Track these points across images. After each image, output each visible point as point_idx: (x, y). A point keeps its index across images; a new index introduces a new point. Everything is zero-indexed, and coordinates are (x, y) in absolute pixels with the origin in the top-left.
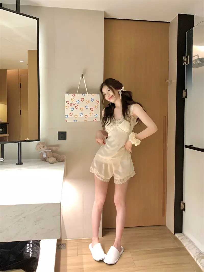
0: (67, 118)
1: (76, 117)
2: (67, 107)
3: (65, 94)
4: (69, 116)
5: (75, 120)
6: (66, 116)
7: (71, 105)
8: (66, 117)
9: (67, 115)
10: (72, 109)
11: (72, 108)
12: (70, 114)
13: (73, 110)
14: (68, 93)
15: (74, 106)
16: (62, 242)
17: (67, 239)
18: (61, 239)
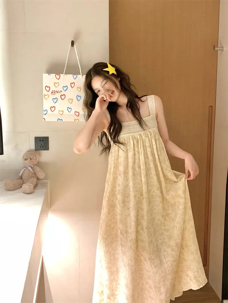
0: (46, 114)
1: (61, 113)
2: (46, 97)
3: (43, 74)
7: (53, 93)
9: (46, 110)
11: (55, 99)
12: (52, 108)
13: (56, 102)
14: (49, 72)
15: (58, 95)
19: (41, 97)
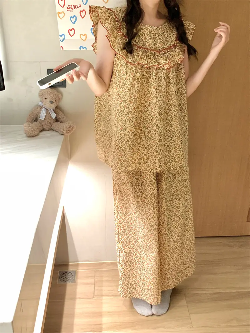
0: (63, 40)
1: (84, 38)
2: (60, 15)
4: (68, 36)
5: (81, 47)
6: (61, 36)
7: (70, 9)
8: (62, 38)
9: (63, 34)
10: (73, 20)
11: (73, 18)
12: (70, 31)
13: (75, 22)
15: (76, 12)
16: (70, 267)
17: (78, 261)
18: (68, 262)
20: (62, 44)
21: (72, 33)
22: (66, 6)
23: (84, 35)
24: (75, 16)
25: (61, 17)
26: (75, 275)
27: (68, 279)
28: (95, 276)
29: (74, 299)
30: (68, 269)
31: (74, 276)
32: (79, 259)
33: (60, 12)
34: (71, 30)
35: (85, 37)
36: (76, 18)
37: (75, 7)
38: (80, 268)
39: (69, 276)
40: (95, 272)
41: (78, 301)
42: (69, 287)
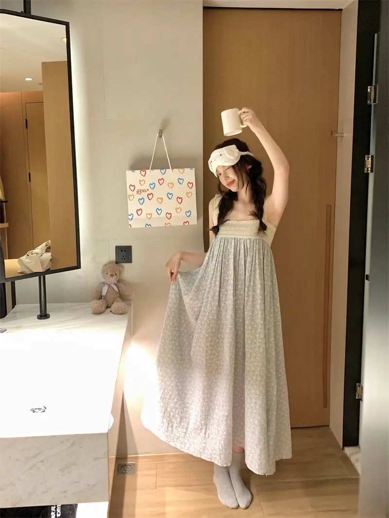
0: (131, 219)
2: (130, 197)
3: (126, 171)
4: (136, 216)
5: (147, 224)
6: (130, 216)
7: (139, 193)
9: (132, 214)
10: (141, 202)
11: (141, 200)
13: (142, 204)
14: (133, 168)
15: (144, 195)
16: (128, 460)
17: (137, 454)
18: (127, 455)
19: (125, 198)
20: (130, 222)
21: (139, 212)
22: (136, 190)
23: (149, 214)
24: (142, 198)
25: (131, 199)
26: (134, 467)
27: (127, 471)
28: (156, 468)
29: (135, 490)
30: (127, 461)
31: (133, 469)
32: (139, 452)
33: (131, 195)
34: (139, 211)
35: (150, 216)
36: (144, 200)
37: (143, 191)
38: (140, 460)
39: (128, 469)
40: (157, 464)
41: (138, 492)
42: (129, 478)
